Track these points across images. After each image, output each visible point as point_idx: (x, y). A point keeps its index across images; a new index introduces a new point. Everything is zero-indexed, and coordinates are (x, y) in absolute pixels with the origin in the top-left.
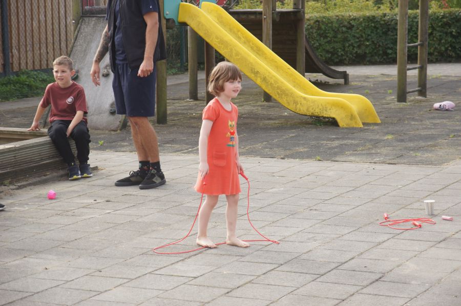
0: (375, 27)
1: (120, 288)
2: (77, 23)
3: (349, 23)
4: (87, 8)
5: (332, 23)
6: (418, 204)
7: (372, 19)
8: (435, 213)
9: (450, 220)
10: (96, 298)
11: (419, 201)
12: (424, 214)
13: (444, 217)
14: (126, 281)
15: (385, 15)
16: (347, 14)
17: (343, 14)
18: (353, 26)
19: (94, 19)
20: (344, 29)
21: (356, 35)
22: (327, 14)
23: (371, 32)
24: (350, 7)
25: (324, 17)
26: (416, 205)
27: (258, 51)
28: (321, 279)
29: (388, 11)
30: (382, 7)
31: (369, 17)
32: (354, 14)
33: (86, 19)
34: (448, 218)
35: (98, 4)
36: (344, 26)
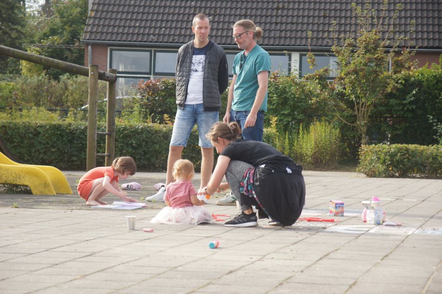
5: (18, 129)
15: (70, 125)
16: (33, 121)
18: (39, 133)
21: (42, 141)
23: (57, 140)
25: (10, 123)
29: (72, 121)
30: (67, 120)
31: (55, 125)
36: (31, 133)
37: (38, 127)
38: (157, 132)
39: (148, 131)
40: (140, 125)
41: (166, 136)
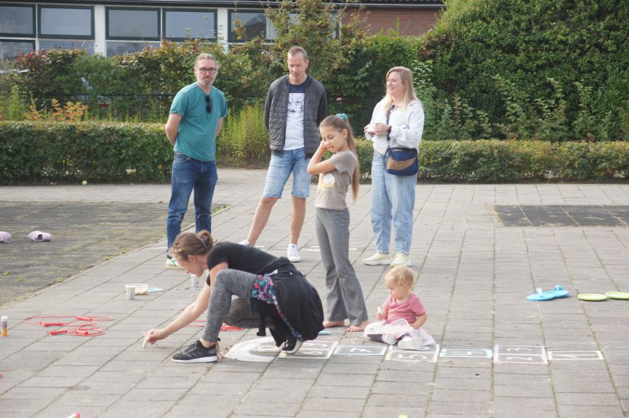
38: (40, 133)
39: (28, 133)
40: (15, 124)
41: (52, 138)
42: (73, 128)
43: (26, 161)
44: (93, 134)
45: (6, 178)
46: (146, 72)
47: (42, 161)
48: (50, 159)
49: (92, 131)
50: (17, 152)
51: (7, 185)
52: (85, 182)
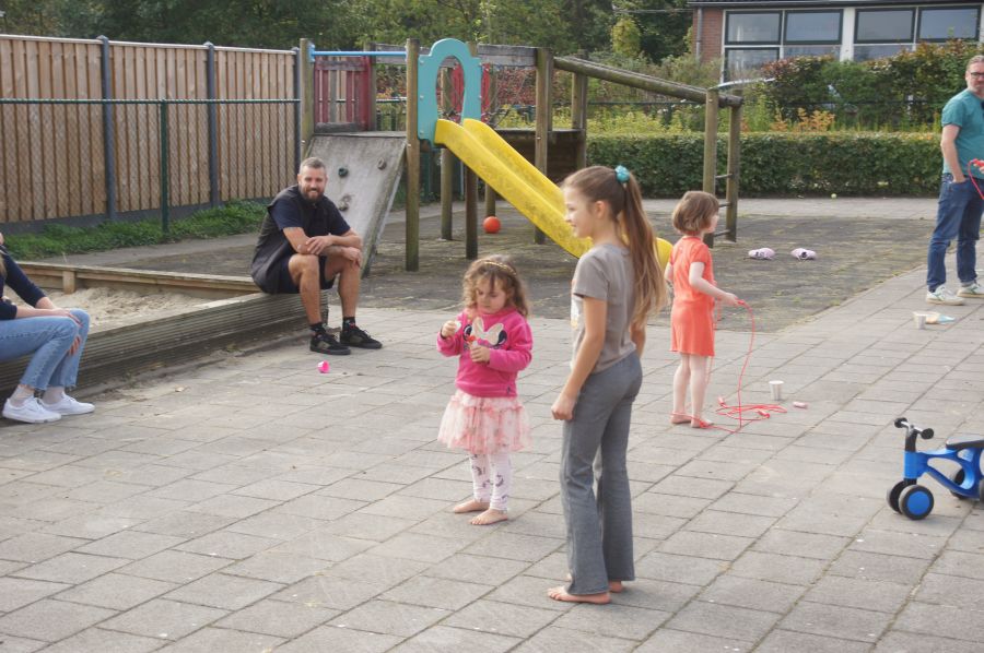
0: (665, 152)
1: (394, 497)
2: (308, 144)
3: (632, 146)
4: (321, 124)
5: (612, 146)
6: (758, 384)
7: (660, 143)
8: (783, 397)
9: (805, 407)
10: (365, 511)
11: (757, 381)
12: (769, 399)
13: (796, 403)
14: (400, 487)
15: (676, 138)
16: (630, 135)
17: (625, 135)
18: (638, 150)
19: (329, 138)
20: (627, 154)
22: (605, 135)
23: (661, 159)
24: (632, 127)
25: (603, 139)
26: (756, 386)
27: (534, 182)
28: (655, 489)
29: (678, 133)
30: (672, 128)
31: (657, 140)
32: (639, 136)
33: (320, 138)
34: (801, 404)
35: (333, 120)
36: (627, 151)
37: (636, 143)
38: (791, 144)
39: (779, 145)
40: (767, 136)
41: (802, 149)
42: (825, 138)
43: (775, 172)
44: (845, 145)
45: (755, 190)
46: (899, 77)
47: (791, 173)
48: (799, 171)
49: (844, 142)
50: (767, 163)
51: (754, 197)
52: (834, 195)
